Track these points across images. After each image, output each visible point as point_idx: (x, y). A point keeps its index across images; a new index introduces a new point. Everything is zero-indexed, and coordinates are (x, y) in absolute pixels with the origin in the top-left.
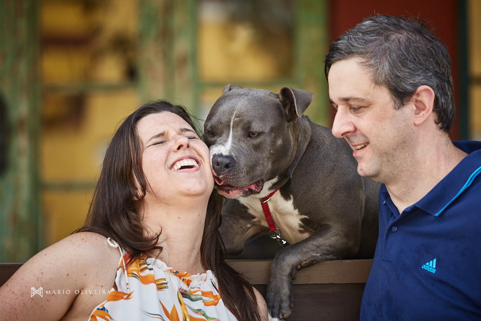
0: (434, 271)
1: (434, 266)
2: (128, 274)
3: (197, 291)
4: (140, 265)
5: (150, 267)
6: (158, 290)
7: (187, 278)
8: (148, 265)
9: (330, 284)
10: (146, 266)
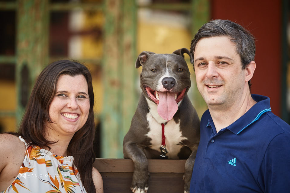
0: (235, 165)
1: (235, 162)
2: (30, 158)
3: (66, 166)
4: (37, 153)
5: (42, 154)
6: (47, 167)
7: (61, 159)
8: (41, 153)
9: (171, 173)
10: (40, 154)
